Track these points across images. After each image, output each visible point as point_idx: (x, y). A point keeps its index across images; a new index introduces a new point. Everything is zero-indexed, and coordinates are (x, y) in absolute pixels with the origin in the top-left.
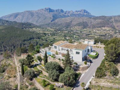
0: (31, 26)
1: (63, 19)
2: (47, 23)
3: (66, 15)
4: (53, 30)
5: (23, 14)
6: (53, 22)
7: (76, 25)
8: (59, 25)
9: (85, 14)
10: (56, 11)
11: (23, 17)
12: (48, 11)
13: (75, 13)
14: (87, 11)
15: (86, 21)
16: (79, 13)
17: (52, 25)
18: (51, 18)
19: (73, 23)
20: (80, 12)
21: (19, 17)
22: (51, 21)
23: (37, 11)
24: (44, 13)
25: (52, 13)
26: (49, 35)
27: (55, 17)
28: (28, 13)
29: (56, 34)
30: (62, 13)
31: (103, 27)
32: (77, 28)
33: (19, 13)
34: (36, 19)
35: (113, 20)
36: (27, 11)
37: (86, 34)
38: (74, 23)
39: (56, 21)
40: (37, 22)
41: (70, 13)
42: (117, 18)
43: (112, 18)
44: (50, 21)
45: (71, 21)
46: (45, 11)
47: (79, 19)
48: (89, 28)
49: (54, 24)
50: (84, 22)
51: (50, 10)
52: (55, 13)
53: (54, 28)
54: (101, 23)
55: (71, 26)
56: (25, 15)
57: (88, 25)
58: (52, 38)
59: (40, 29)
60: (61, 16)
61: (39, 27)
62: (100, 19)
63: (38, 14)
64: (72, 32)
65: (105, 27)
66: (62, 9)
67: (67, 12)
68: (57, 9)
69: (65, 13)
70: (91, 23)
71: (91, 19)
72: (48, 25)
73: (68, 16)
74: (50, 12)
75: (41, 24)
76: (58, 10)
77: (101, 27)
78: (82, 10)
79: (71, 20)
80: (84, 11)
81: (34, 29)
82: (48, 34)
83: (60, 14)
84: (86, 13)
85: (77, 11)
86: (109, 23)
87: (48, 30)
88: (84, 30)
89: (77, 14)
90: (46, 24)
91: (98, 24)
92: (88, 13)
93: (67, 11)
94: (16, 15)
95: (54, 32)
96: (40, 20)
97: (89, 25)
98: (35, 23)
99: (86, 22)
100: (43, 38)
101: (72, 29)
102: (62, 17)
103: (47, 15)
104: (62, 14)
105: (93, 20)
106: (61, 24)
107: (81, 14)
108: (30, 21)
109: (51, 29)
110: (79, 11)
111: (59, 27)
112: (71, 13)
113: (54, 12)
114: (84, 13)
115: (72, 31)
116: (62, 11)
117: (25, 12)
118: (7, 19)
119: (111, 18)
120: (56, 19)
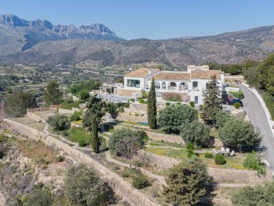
1: (54, 43)
2: (12, 53)
3: (59, 34)
4: (32, 69)
6: (27, 50)
7: (86, 58)
8: (45, 58)
9: (103, 33)
10: (34, 23)
12: (12, 22)
13: (80, 32)
15: (109, 49)
16: (89, 30)
17: (26, 59)
18: (20, 41)
19: (78, 53)
20: (92, 28)
22: (24, 49)
25: (21, 28)
26: (27, 80)
27: (31, 40)
29: (44, 78)
30: (48, 29)
31: (146, 61)
32: (89, 63)
35: (164, 47)
37: (112, 76)
38: (81, 53)
39: (36, 48)
41: (68, 31)
42: (170, 45)
43: (161, 44)
44: (20, 49)
45: (75, 49)
46: (3, 23)
47: (92, 44)
48: (118, 63)
49: (33, 55)
50: (104, 52)
51: (18, 22)
52: (30, 28)
53: (31, 64)
54: (141, 54)
55: (76, 59)
57: (113, 58)
58: (36, 87)
60: (45, 36)
62: (138, 45)
64: (80, 74)
65: (150, 61)
66: (48, 20)
67: (61, 28)
68: (36, 20)
69: (57, 31)
70: (120, 53)
71: (119, 45)
72: (16, 57)
73: (64, 37)
74: (15, 25)
76: (38, 22)
77: (141, 62)
78: (95, 26)
79: (73, 47)
80: (101, 26)
82: (23, 78)
83: (44, 33)
84: (105, 31)
85: (84, 27)
86: (158, 54)
87: (19, 70)
88: (107, 70)
89: (85, 32)
90: (10, 56)
91: (135, 55)
92: (110, 32)
93: (59, 26)
95: (36, 74)
97: (117, 57)
99: (109, 51)
100: (13, 88)
101: (77, 66)
102: (51, 40)
103: (8, 34)
104: (47, 32)
105: (123, 48)
106: (50, 55)
107: (94, 35)
109: (27, 68)
110: (88, 27)
111: (46, 61)
112: (70, 30)
113: (27, 26)
114: (102, 31)
115: (79, 70)
116: (48, 25)
119: (159, 43)
120: (35, 44)
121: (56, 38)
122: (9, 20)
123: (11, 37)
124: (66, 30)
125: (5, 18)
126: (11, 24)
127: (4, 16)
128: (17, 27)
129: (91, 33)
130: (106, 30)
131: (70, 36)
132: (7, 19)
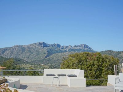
0: (19, 62)
1: (60, 54)
2: (40, 59)
3: (64, 50)
4: (47, 66)
5: (12, 49)
6: (47, 58)
8: (55, 61)
9: (86, 49)
10: (52, 45)
11: (12, 52)
12: (42, 45)
13: (74, 48)
14: (88, 46)
16: (78, 48)
17: (46, 62)
18: (45, 53)
20: (80, 47)
21: (7, 53)
22: (46, 57)
23: (29, 46)
24: (37, 48)
25: (46, 48)
27: (50, 53)
28: (18, 48)
33: (7, 48)
34: (28, 54)
36: (17, 46)
39: (52, 56)
40: (28, 58)
41: (68, 49)
44: (44, 57)
46: (38, 46)
49: (49, 60)
51: (45, 45)
53: (48, 64)
56: (15, 50)
59: (31, 65)
60: (57, 51)
61: (30, 63)
63: (30, 49)
66: (59, 44)
67: (65, 47)
69: (62, 48)
72: (42, 61)
73: (66, 51)
74: (44, 46)
75: (33, 60)
76: (54, 45)
78: (82, 45)
80: (85, 45)
81: (23, 65)
83: (56, 50)
84: (87, 48)
85: (76, 46)
87: (41, 67)
89: (76, 49)
90: (39, 61)
92: (89, 48)
93: (64, 46)
96: (32, 56)
98: (25, 59)
103: (40, 51)
104: (58, 49)
106: (58, 60)
107: (81, 50)
108: (20, 57)
109: (45, 66)
110: (78, 46)
111: (55, 63)
112: (70, 47)
113: (49, 47)
114: (85, 48)
116: (58, 46)
117: (14, 47)
120: (51, 55)
121: (62, 52)
122: (41, 44)
123: (41, 52)
124: (67, 48)
125: (39, 44)
126: (42, 46)
127: (39, 43)
128: (45, 47)
129: (80, 49)
131: (69, 51)
132: (40, 44)
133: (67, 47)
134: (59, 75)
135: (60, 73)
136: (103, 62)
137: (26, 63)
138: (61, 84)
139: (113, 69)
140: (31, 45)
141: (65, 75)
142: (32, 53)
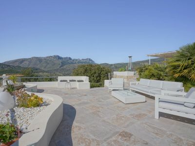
0: (37, 71)
1: (71, 65)
5: (30, 60)
8: (68, 70)
9: (90, 62)
10: (65, 58)
11: (30, 62)
12: (57, 58)
13: (81, 61)
16: (85, 61)
17: (61, 71)
18: (59, 64)
21: (25, 63)
22: (60, 67)
24: (53, 60)
27: (63, 64)
33: (25, 59)
34: (45, 65)
35: (113, 66)
36: (35, 58)
39: (65, 67)
40: (45, 67)
49: (63, 69)
51: (59, 58)
53: (62, 73)
59: (47, 74)
61: (47, 72)
63: (47, 61)
66: (70, 57)
69: (73, 61)
72: (57, 70)
73: (76, 63)
75: (49, 69)
76: (67, 58)
78: (87, 59)
80: (89, 59)
81: (41, 74)
89: (83, 61)
90: (55, 70)
92: (93, 61)
93: (74, 59)
94: (22, 61)
96: (48, 66)
98: (43, 69)
106: (70, 69)
107: (87, 62)
108: (38, 67)
111: (68, 72)
113: (63, 59)
116: (70, 59)
117: (32, 58)
118: (11, 65)
121: (72, 63)
123: (56, 63)
128: (59, 60)
130: (91, 60)
131: (78, 63)
132: (55, 57)
133: (76, 60)
134: (70, 81)
135: (71, 79)
136: (101, 71)
137: (43, 72)
138: (72, 87)
139: (108, 76)
140: (47, 57)
141: (75, 81)
142: (48, 64)
